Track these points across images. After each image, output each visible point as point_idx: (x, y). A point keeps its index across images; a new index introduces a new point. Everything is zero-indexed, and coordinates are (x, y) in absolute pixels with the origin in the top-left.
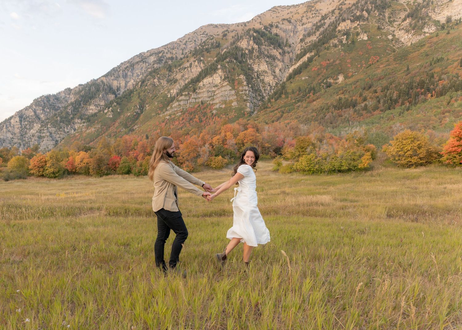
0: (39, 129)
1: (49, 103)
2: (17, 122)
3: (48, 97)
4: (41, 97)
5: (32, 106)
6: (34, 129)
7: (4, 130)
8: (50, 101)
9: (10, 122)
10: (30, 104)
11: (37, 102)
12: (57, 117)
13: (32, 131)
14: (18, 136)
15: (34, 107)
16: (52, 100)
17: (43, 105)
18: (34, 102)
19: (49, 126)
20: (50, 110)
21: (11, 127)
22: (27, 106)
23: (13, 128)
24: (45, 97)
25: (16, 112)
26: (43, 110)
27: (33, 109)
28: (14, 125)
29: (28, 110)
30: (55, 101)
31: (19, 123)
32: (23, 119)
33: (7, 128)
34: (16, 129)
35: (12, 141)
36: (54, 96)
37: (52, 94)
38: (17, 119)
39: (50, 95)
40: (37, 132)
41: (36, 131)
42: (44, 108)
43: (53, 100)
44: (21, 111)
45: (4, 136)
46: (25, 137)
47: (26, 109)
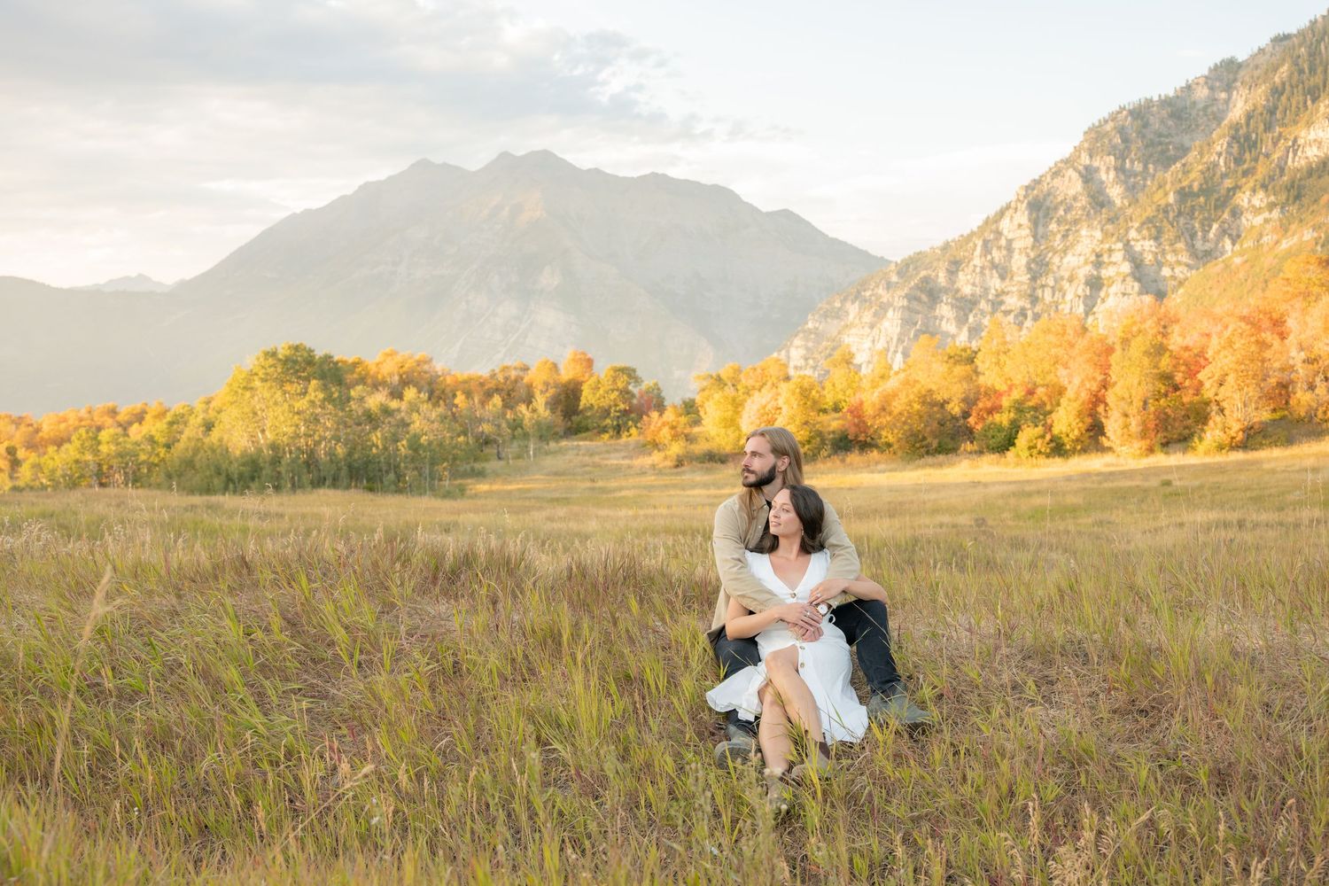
0: (1093, 251)
1: (1144, 136)
2: (1020, 226)
3: (1140, 113)
4: (1113, 117)
5: (1079, 157)
6: (1079, 248)
7: (977, 261)
8: (1146, 125)
9: (999, 234)
10: (1072, 150)
11: (1096, 137)
12: (1166, 194)
13: (1071, 260)
14: (1021, 283)
15: (1085, 159)
16: (1155, 124)
17: (1122, 147)
18: (1086, 141)
19: (1133, 234)
20: (1146, 167)
21: (999, 248)
22: (1058, 160)
23: (1004, 252)
24: (1131, 112)
25: (1021, 187)
26: (1120, 169)
27: (1081, 168)
28: (1010, 242)
29: (1063, 176)
30: (1170, 123)
31: (1028, 231)
32: (1041, 214)
33: (987, 249)
34: (1016, 256)
35: (1002, 303)
36: (1166, 102)
37: (1156, 98)
38: (1023, 217)
39: (1149, 101)
40: (1086, 263)
41: (1082, 259)
42: (1121, 157)
43: (1162, 122)
44: (1038, 182)
45: (974, 284)
46: (1043, 286)
47: (1056, 173)
